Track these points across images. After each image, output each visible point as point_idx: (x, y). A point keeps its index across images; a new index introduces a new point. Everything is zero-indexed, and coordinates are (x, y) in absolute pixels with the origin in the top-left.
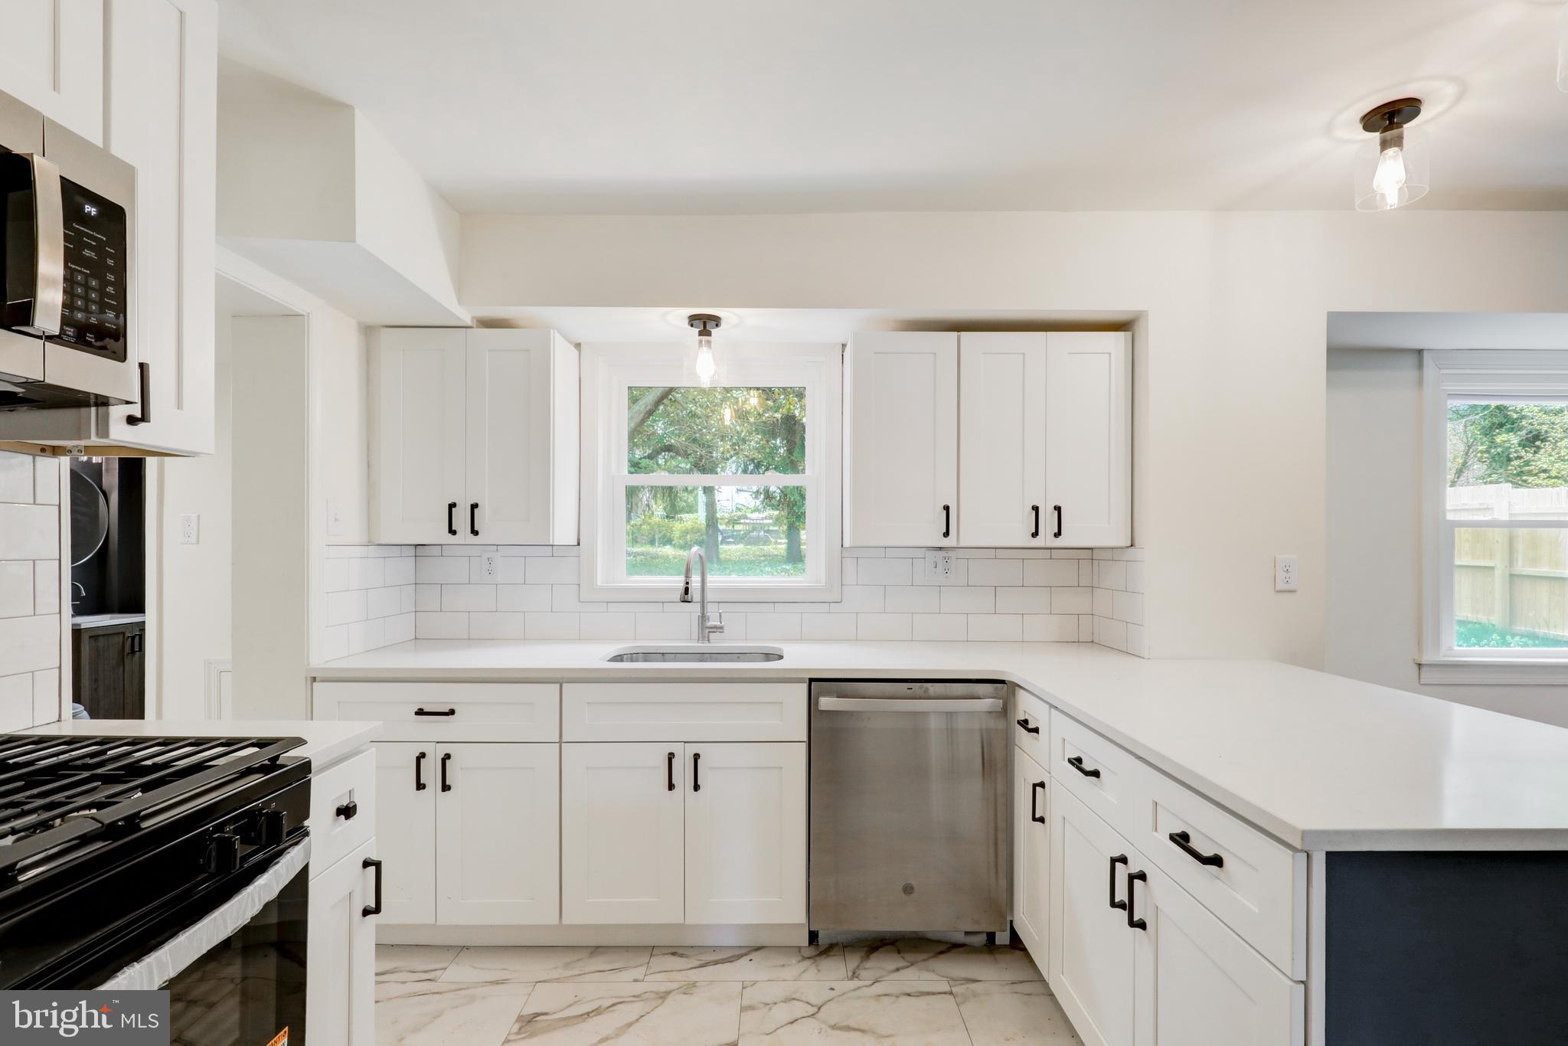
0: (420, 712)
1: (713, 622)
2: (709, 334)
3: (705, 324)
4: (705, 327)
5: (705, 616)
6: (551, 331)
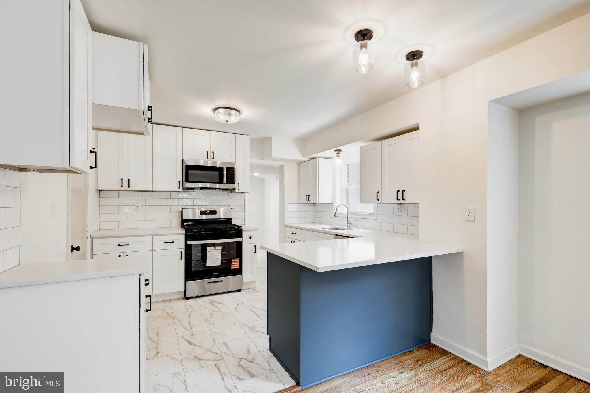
4: (338, 152)
5: (348, 221)
6: (318, 159)
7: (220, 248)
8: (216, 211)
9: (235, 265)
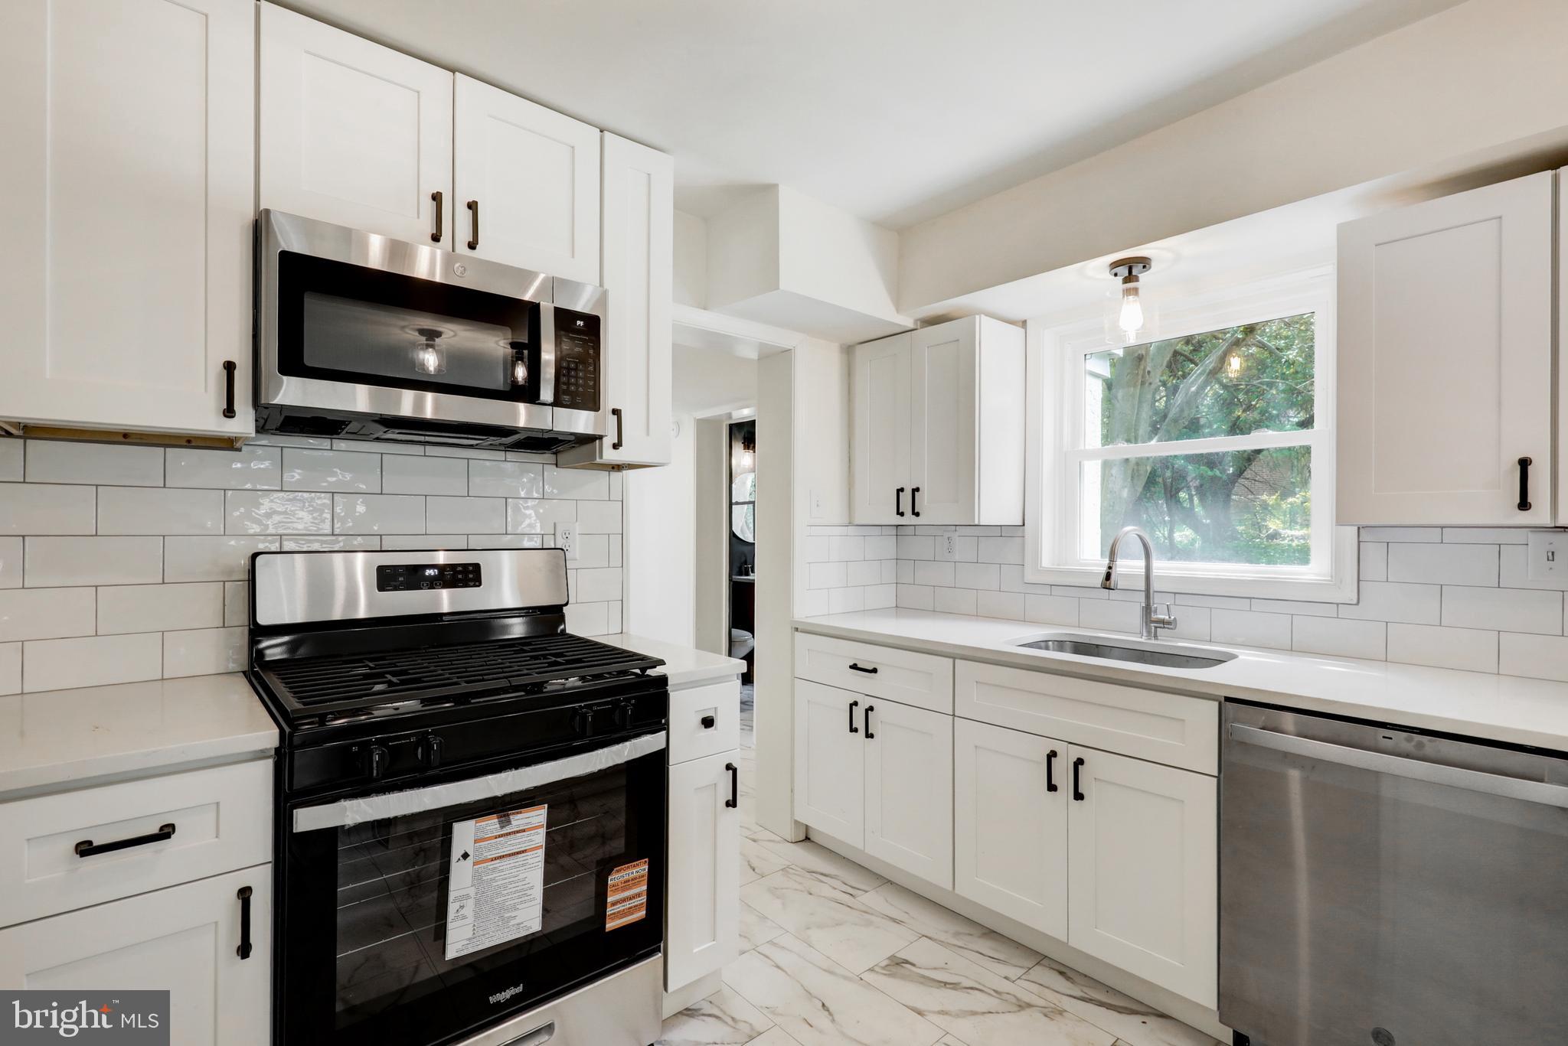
0: (854, 667)
1: (1162, 616)
2: (1136, 279)
3: (1131, 269)
4: (1130, 272)
5: (1150, 609)
6: (977, 317)
7: (538, 816)
8: (477, 567)
9: (627, 905)
